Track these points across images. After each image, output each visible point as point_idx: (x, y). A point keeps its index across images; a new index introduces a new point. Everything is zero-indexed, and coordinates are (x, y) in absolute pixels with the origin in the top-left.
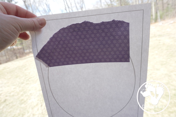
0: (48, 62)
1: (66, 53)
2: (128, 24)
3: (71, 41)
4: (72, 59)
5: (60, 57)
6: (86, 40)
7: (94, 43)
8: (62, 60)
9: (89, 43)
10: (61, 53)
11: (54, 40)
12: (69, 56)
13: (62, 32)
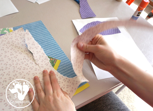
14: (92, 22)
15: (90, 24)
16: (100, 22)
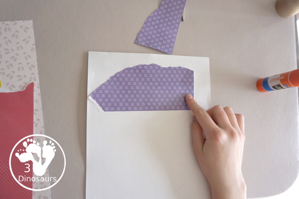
0: (103, 104)
1: (127, 96)
2: (192, 72)
3: (135, 84)
4: (132, 104)
5: (118, 100)
6: (151, 84)
7: (159, 88)
8: (121, 104)
9: (154, 88)
10: (121, 96)
11: (115, 79)
12: (129, 100)
13: (126, 71)
14: (137, 66)
15: (132, 71)
16: (159, 67)
